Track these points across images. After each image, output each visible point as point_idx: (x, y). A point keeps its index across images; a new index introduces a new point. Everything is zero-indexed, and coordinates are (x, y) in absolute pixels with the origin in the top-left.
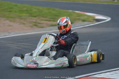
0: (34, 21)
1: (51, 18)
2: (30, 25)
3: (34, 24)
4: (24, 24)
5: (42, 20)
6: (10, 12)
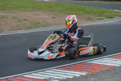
0: (88, 16)
1: (99, 15)
2: (86, 19)
3: (88, 18)
4: (81, 18)
6: (71, 10)
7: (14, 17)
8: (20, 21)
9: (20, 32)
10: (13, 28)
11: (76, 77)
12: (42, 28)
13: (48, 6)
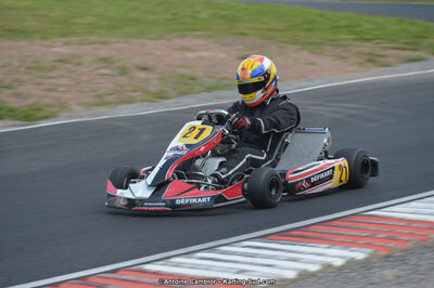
0: (366, 50)
1: (407, 43)
2: (360, 60)
3: (367, 57)
4: (343, 58)
5: (386, 48)
6: (309, 30)
7: (104, 60)
8: (124, 71)
9: (125, 111)
10: (99, 96)
11: (329, 266)
12: (205, 95)
13: (224, 17)
